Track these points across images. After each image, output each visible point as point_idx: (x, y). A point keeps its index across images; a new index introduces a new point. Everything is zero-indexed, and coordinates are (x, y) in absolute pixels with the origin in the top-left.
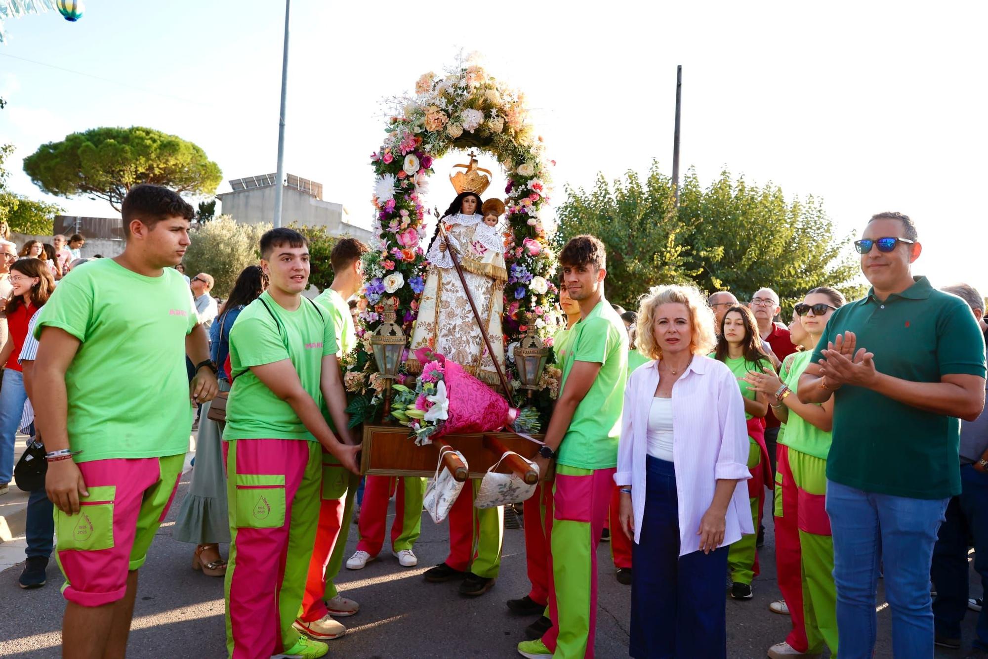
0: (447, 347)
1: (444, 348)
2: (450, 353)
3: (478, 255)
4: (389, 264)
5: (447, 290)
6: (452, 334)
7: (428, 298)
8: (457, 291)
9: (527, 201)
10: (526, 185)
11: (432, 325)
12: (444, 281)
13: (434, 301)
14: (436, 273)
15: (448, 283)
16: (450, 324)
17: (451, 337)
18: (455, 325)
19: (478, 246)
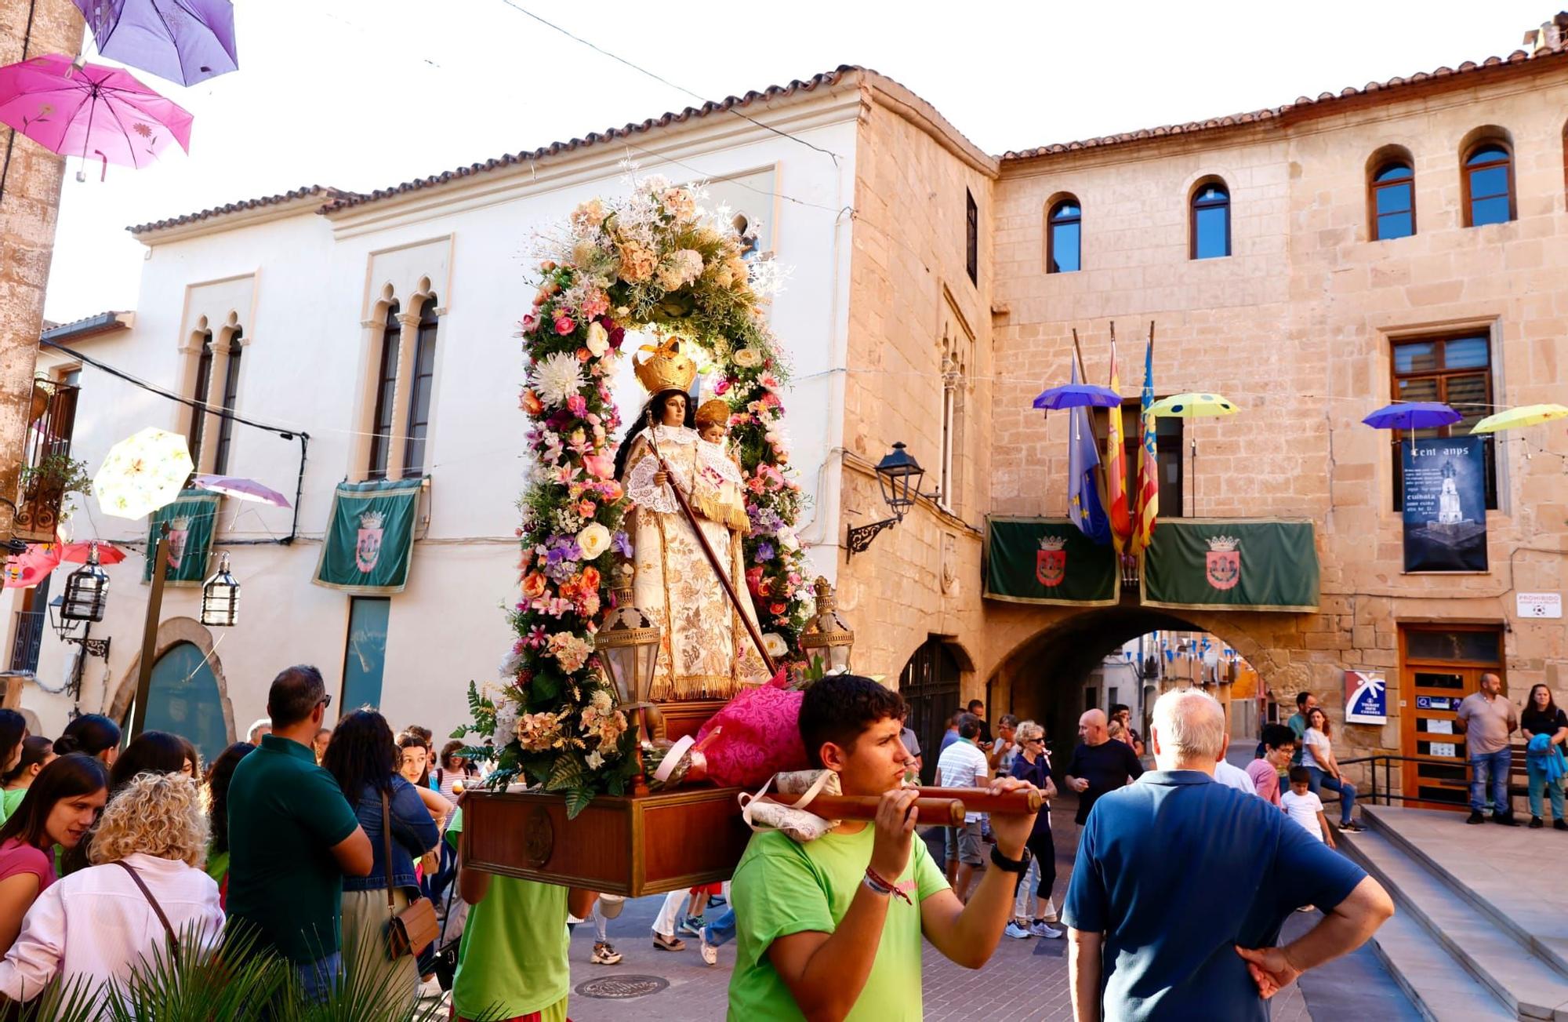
0: (689, 648)
1: (685, 651)
2: (697, 657)
3: (713, 490)
4: (585, 507)
5: (674, 552)
6: (694, 626)
7: (649, 566)
8: (691, 551)
9: (762, 405)
10: (755, 380)
11: (663, 612)
12: (668, 536)
13: (660, 569)
14: (653, 522)
15: (673, 540)
16: (688, 609)
17: (695, 630)
18: (698, 609)
19: (709, 475)
